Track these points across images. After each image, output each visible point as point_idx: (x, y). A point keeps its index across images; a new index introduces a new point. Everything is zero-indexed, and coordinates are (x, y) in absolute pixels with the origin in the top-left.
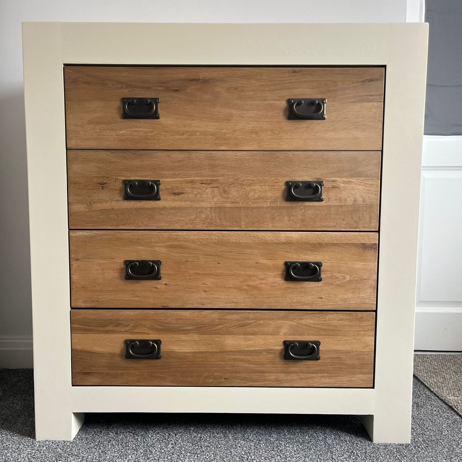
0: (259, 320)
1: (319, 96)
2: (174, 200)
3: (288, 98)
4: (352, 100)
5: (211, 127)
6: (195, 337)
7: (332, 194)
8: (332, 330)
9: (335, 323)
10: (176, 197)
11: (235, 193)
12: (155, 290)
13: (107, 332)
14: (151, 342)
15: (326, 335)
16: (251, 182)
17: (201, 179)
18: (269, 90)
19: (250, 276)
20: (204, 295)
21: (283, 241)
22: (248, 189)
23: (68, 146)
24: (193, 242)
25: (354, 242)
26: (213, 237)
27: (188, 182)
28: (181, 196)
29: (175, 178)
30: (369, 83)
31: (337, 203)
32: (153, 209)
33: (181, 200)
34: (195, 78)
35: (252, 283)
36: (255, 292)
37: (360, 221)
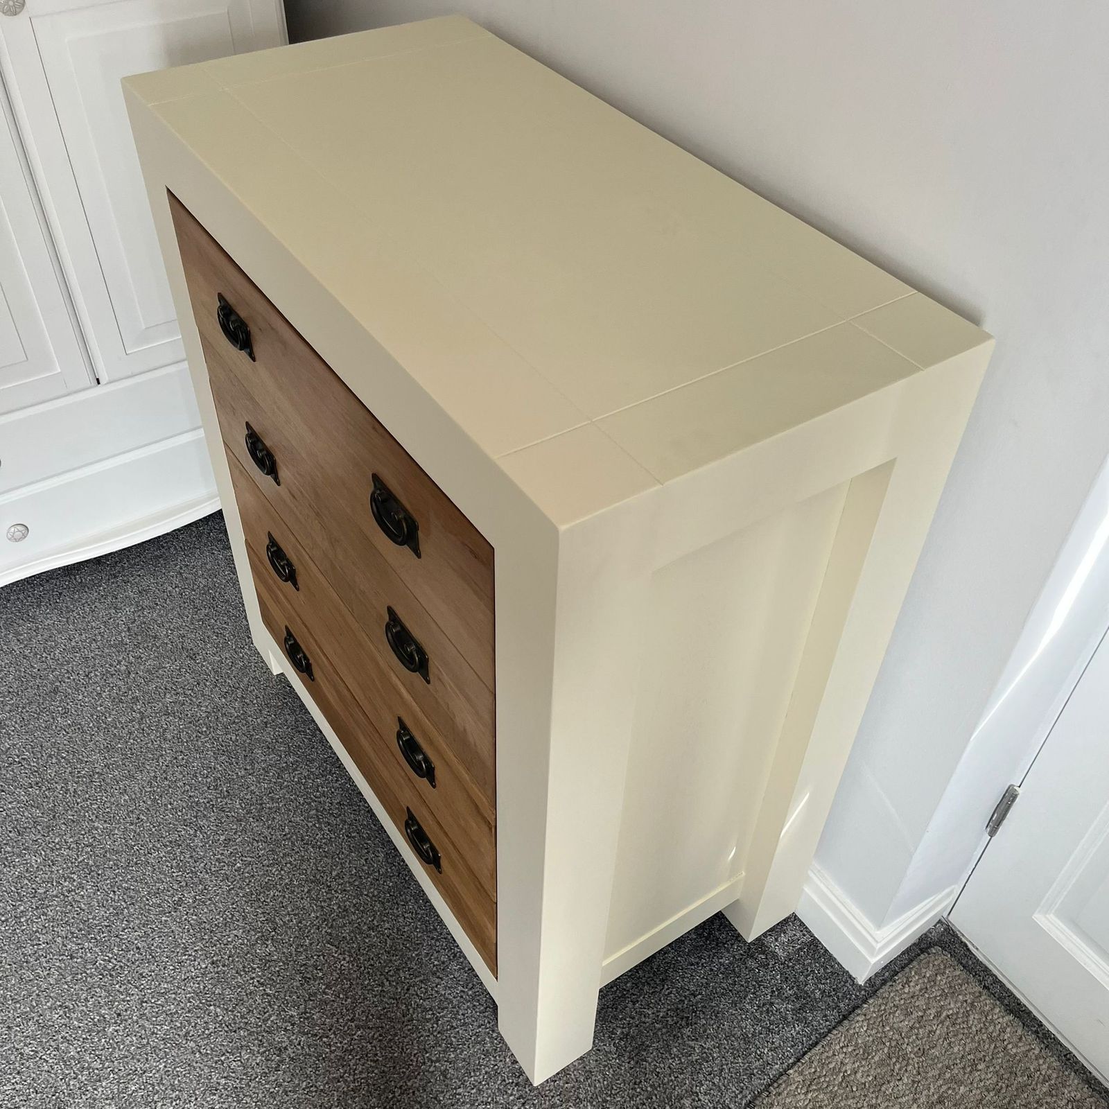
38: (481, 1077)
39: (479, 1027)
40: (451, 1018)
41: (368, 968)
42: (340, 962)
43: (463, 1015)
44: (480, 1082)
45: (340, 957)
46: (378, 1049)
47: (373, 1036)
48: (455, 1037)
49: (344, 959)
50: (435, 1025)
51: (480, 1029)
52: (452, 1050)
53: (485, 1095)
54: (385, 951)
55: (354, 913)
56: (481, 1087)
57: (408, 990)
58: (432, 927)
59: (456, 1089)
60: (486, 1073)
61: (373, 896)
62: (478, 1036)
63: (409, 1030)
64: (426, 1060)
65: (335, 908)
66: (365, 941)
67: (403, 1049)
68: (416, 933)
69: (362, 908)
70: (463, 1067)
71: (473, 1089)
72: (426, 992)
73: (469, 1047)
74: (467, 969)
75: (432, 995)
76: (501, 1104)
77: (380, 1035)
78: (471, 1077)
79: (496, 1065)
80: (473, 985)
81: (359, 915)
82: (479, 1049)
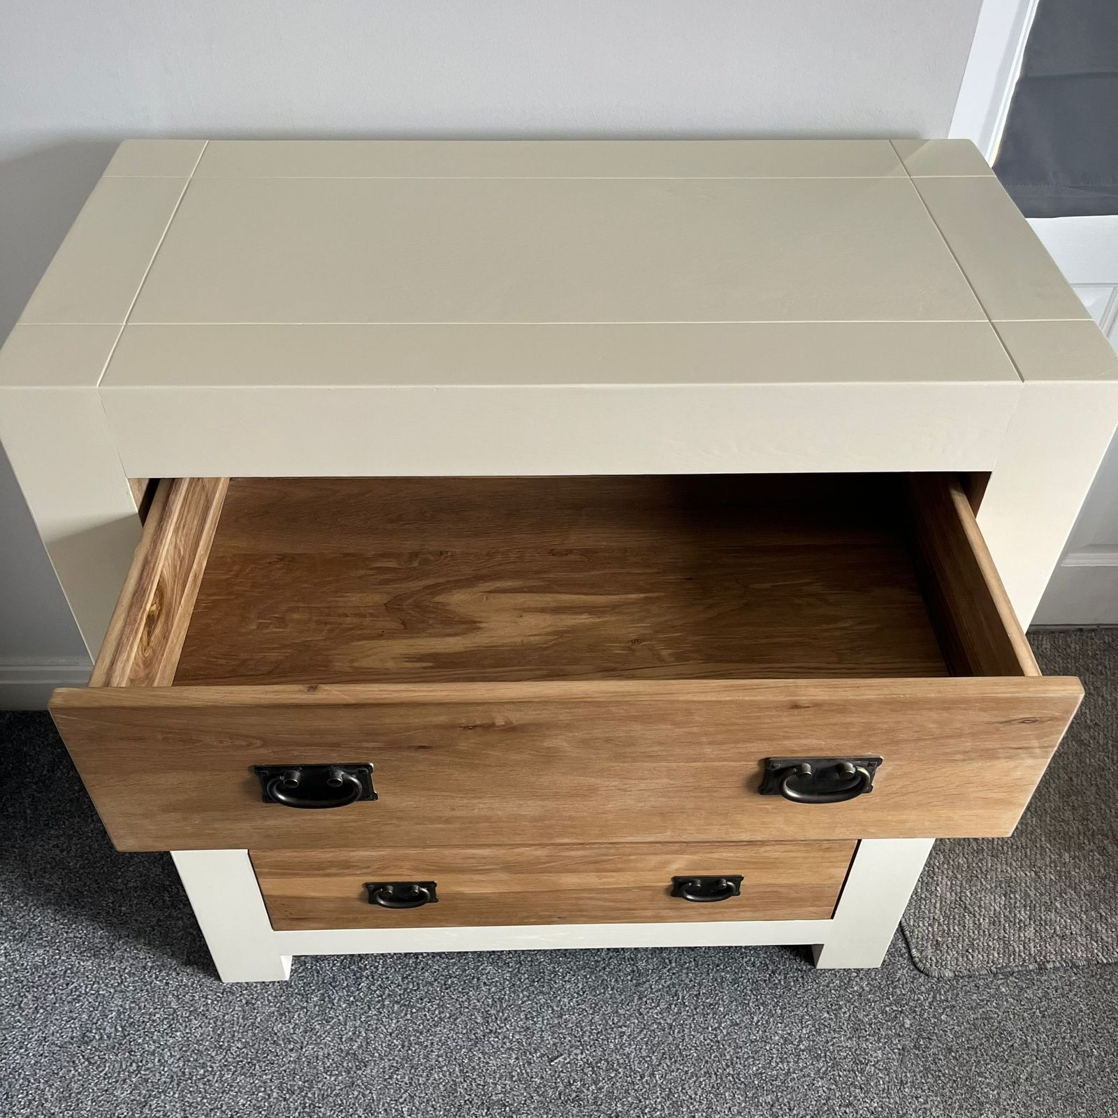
38: (753, 996)
39: (708, 974)
40: (687, 992)
41: (599, 1038)
42: (578, 1060)
43: (691, 981)
44: (757, 1000)
45: (571, 1057)
46: (681, 1068)
47: (668, 1066)
48: (707, 998)
49: (576, 1055)
50: (687, 1008)
51: (711, 975)
52: (717, 1006)
54: (592, 1014)
55: (535, 1023)
56: (761, 1001)
57: (641, 1014)
58: (593, 963)
59: (752, 1022)
60: (751, 990)
61: (528, 997)
63: (679, 1032)
64: (715, 1032)
65: (518, 1037)
66: (569, 1028)
67: (694, 1047)
68: (590, 980)
69: (534, 1014)
71: (759, 1008)
72: (652, 1000)
73: (722, 992)
74: (650, 956)
75: (658, 997)
76: (784, 993)
77: (671, 1059)
78: (748, 1004)
79: (749, 979)
80: (668, 958)
81: (540, 1019)
82: (728, 985)
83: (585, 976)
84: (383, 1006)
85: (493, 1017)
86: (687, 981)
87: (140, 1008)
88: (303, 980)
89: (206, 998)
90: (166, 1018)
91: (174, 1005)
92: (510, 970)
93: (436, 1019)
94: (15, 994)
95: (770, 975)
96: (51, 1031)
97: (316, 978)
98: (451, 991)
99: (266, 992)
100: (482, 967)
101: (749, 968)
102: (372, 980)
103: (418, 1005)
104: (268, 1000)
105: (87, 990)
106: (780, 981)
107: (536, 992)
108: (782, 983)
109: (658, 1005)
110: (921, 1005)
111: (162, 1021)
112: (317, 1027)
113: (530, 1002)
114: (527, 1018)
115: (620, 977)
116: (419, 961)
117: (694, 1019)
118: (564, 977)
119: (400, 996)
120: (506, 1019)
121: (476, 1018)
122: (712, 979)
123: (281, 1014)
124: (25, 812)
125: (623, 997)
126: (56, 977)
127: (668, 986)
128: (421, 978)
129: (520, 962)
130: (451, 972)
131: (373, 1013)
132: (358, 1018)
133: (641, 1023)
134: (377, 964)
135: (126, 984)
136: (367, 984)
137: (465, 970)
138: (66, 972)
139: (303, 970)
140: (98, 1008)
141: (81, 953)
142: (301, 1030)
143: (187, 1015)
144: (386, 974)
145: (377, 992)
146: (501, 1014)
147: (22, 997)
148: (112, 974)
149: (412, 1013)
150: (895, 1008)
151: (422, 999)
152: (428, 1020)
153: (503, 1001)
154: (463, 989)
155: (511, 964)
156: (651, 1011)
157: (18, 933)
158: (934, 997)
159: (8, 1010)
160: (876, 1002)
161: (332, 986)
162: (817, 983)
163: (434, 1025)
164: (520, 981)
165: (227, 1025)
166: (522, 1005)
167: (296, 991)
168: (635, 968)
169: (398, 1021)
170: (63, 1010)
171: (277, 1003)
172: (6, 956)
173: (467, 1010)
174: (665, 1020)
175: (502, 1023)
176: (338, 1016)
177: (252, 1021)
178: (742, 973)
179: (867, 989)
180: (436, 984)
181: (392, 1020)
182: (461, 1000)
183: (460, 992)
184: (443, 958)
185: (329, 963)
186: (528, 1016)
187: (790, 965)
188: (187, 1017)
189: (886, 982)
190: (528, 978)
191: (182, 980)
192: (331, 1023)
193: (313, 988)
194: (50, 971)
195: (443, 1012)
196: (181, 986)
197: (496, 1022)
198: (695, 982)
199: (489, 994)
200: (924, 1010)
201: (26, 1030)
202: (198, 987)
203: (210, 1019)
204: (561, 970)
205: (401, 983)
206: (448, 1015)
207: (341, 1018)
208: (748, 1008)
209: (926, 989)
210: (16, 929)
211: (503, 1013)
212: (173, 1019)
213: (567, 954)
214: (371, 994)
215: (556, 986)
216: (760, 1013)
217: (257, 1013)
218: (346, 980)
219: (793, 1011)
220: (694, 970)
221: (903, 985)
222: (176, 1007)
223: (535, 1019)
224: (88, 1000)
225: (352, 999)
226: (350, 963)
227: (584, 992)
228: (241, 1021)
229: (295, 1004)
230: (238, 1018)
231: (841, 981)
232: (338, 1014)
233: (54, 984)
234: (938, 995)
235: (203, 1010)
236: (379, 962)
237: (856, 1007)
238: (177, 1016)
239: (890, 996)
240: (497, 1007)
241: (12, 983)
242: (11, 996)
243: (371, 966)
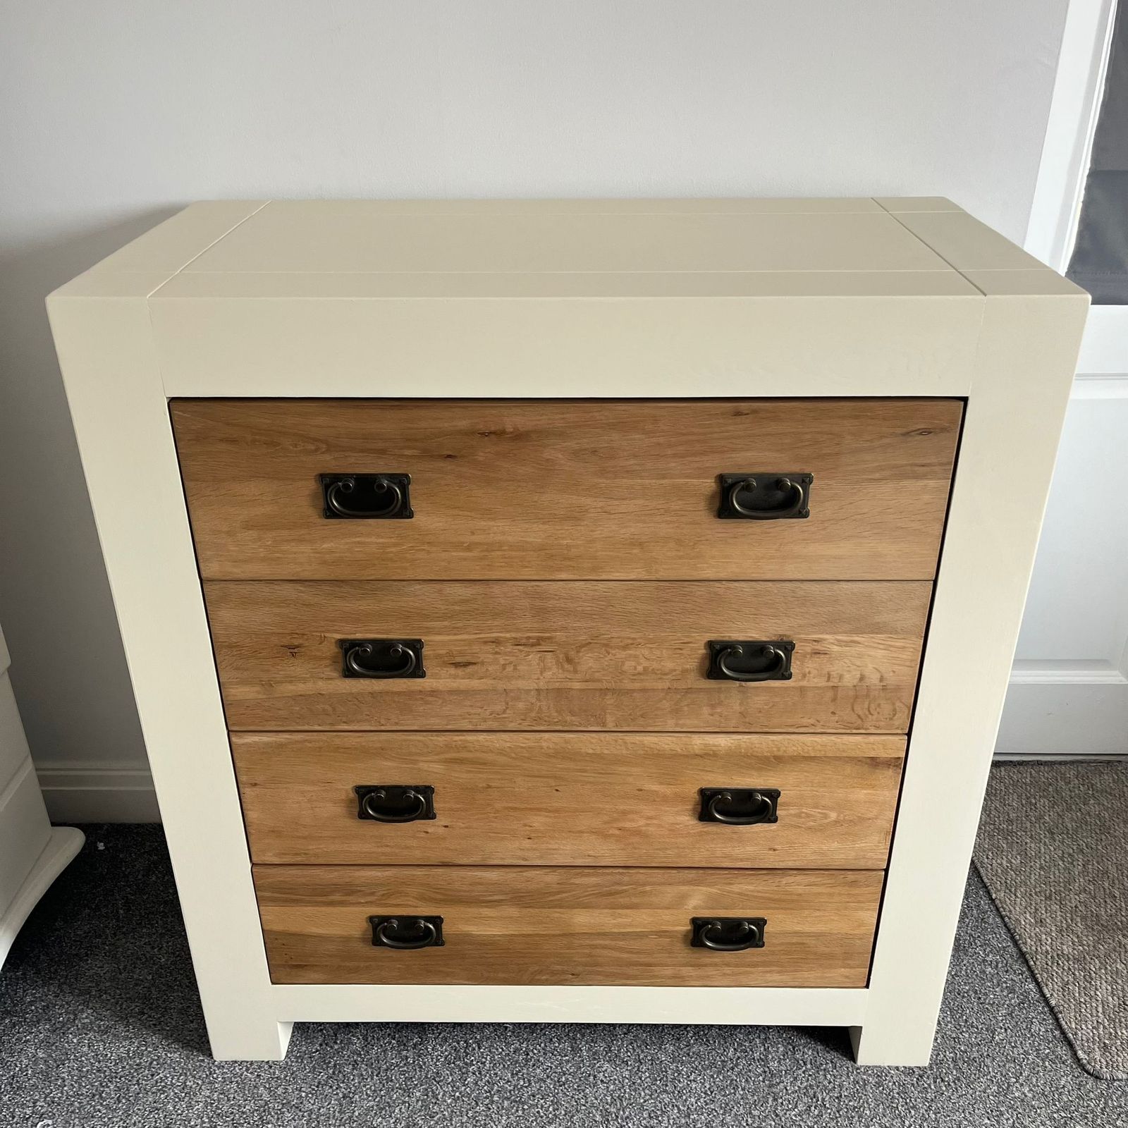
0: (644, 885)
1: (796, 468)
2: (455, 677)
3: (718, 472)
4: (877, 476)
5: (536, 533)
6: (513, 911)
7: (811, 665)
8: (793, 901)
9: (800, 889)
10: (460, 672)
11: (591, 663)
12: (423, 835)
13: (332, 904)
14: (423, 922)
15: (778, 909)
16: (630, 641)
17: (514, 635)
18: (675, 456)
19: (624, 813)
20: (527, 844)
21: (697, 752)
22: (621, 654)
23: (204, 575)
24: (501, 752)
25: (853, 754)
26: (544, 744)
27: (485, 643)
28: (470, 669)
29: (455, 634)
30: (921, 436)
31: (822, 682)
32: (410, 694)
33: (470, 677)
34: (493, 429)
35: (628, 825)
36: (636, 839)
37: (870, 716)
38: (901, 1100)
39: (848, 1077)
40: (827, 1094)
43: (830, 1083)
48: (850, 1101)
50: (829, 1111)
51: (851, 1077)
52: (862, 1109)
53: (920, 1105)
54: (722, 1114)
56: (911, 1104)
57: (777, 1115)
60: (898, 1093)
61: (651, 1096)
62: (858, 1083)
68: (718, 1079)
69: (659, 1113)
70: (884, 1109)
71: (910, 1112)
72: (789, 1101)
73: (865, 1095)
74: (782, 1057)
75: (794, 1098)
76: (936, 1097)
78: (898, 1108)
79: (894, 1083)
81: (665, 1118)
82: (871, 1088)
83: (712, 1076)
84: (493, 1102)
85: (613, 1115)
86: (826, 1083)
87: (228, 1100)
88: (404, 1074)
89: (300, 1090)
90: (257, 1110)
91: (266, 1097)
92: (629, 1068)
93: (550, 1116)
94: (96, 1084)
95: (918, 1079)
96: (133, 1121)
97: (419, 1073)
98: (565, 1088)
99: (365, 1086)
100: (598, 1065)
101: (892, 1072)
102: (479, 1076)
103: (531, 1102)
104: (367, 1094)
105: (173, 1081)
106: (929, 1085)
107: (658, 1091)
108: (933, 1087)
109: (796, 1107)
110: (1092, 1111)
111: (253, 1112)
112: (420, 1122)
113: (653, 1101)
114: (651, 1117)
115: (751, 1078)
116: (529, 1057)
117: (837, 1122)
118: (689, 1077)
119: (510, 1092)
120: (627, 1117)
121: (594, 1115)
122: (853, 1082)
123: (382, 1109)
124: (117, 912)
125: (756, 1098)
126: (142, 1068)
127: (805, 1088)
128: (532, 1074)
129: (640, 1061)
130: (564, 1069)
131: (481, 1109)
132: (464, 1113)
133: (779, 1125)
134: (484, 1060)
135: (215, 1076)
136: (474, 1080)
137: (580, 1067)
138: (151, 1063)
139: (405, 1064)
140: (184, 1098)
141: (168, 1045)
142: (402, 1125)
143: (279, 1108)
144: (495, 1070)
145: (485, 1088)
146: (622, 1113)
147: (104, 1086)
148: (201, 1066)
149: (524, 1109)
150: (1063, 1114)
151: (534, 1096)
152: (542, 1117)
153: (623, 1099)
154: (578, 1087)
155: (629, 1063)
156: (788, 1113)
157: (104, 1024)
158: (1106, 1103)
159: (88, 1099)
160: (1041, 1108)
161: (435, 1081)
162: (972, 1089)
163: (548, 1122)
164: (641, 1079)
165: (322, 1118)
166: (645, 1104)
167: (397, 1085)
168: (767, 1069)
169: (508, 1118)
170: (147, 1101)
171: (376, 1097)
172: (89, 1047)
173: (584, 1108)
174: (806, 1122)
175: (623, 1121)
176: (442, 1112)
177: (350, 1114)
178: (886, 1075)
179: (1030, 1095)
180: (549, 1081)
181: (502, 1116)
182: (576, 1097)
183: (575, 1089)
184: (555, 1056)
185: (432, 1059)
186: (652, 1115)
187: (938, 1069)
188: (280, 1110)
189: (1050, 1088)
190: (649, 1077)
191: (274, 1073)
192: (435, 1119)
193: (416, 1083)
194: (135, 1062)
195: (557, 1109)
196: (273, 1078)
197: (616, 1120)
198: (834, 1084)
199: (608, 1091)
200: (1097, 1116)
201: (106, 1119)
202: (291, 1079)
203: (304, 1112)
204: (685, 1069)
205: (511, 1079)
206: (563, 1112)
207: (446, 1113)
208: (897, 1112)
209: (1095, 1095)
210: (102, 1020)
211: (623, 1111)
212: (264, 1111)
213: (691, 1054)
214: (478, 1089)
215: (681, 1085)
216: (912, 1117)
217: (355, 1107)
218: (451, 1075)
219: (949, 1116)
220: (832, 1071)
221: (1069, 1092)
222: (268, 1099)
223: (660, 1118)
224: (173, 1091)
225: (457, 1094)
226: (455, 1059)
227: (712, 1092)
228: (337, 1114)
229: (396, 1098)
230: (334, 1112)
231: (999, 1087)
232: (442, 1110)
233: (138, 1074)
234: (1110, 1102)
235: (296, 1103)
236: (486, 1058)
237: (1020, 1113)
238: (269, 1108)
239: (1057, 1103)
240: (616, 1105)
241: (94, 1074)
242: (93, 1086)
243: (478, 1062)
